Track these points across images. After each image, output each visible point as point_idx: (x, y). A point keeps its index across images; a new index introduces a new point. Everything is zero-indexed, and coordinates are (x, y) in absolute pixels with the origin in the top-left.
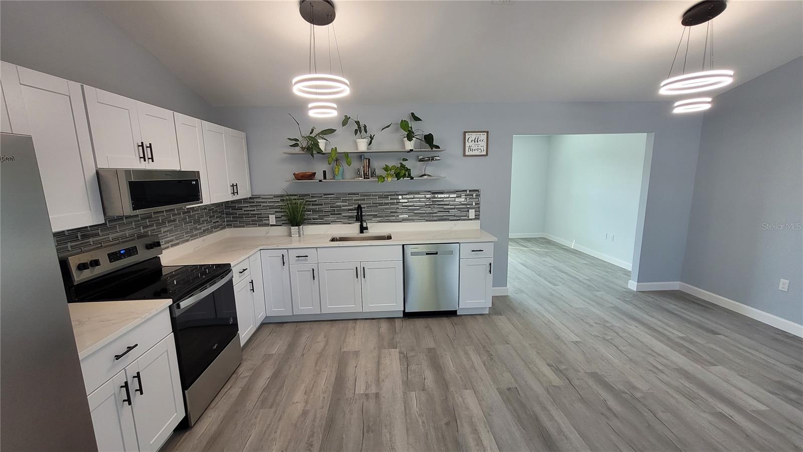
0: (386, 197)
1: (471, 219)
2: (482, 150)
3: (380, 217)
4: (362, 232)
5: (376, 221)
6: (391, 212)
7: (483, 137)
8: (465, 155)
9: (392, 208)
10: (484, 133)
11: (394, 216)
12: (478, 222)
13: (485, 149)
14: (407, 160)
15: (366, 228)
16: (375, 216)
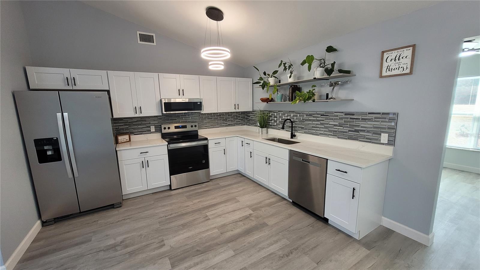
0: (310, 115)
1: (383, 144)
2: (405, 68)
3: (306, 129)
4: (292, 138)
5: (303, 132)
6: (313, 127)
7: (408, 52)
8: (381, 76)
9: (313, 124)
10: (409, 48)
11: (314, 130)
12: (391, 148)
13: (409, 67)
14: (315, 86)
15: (295, 136)
16: (302, 128)
